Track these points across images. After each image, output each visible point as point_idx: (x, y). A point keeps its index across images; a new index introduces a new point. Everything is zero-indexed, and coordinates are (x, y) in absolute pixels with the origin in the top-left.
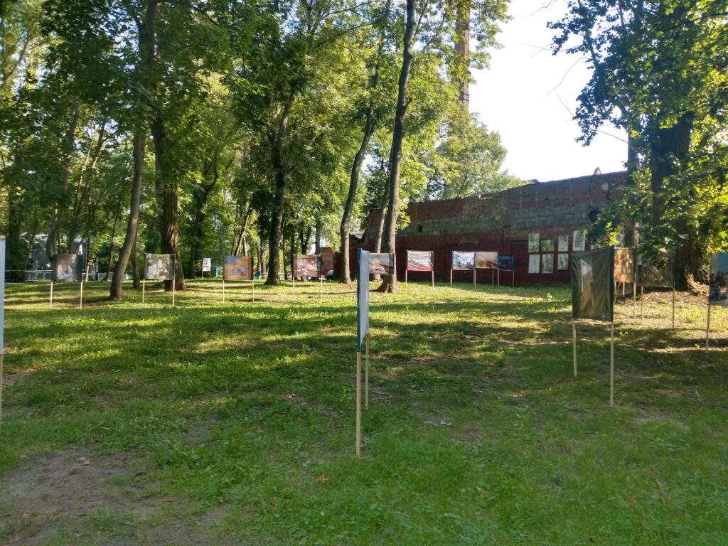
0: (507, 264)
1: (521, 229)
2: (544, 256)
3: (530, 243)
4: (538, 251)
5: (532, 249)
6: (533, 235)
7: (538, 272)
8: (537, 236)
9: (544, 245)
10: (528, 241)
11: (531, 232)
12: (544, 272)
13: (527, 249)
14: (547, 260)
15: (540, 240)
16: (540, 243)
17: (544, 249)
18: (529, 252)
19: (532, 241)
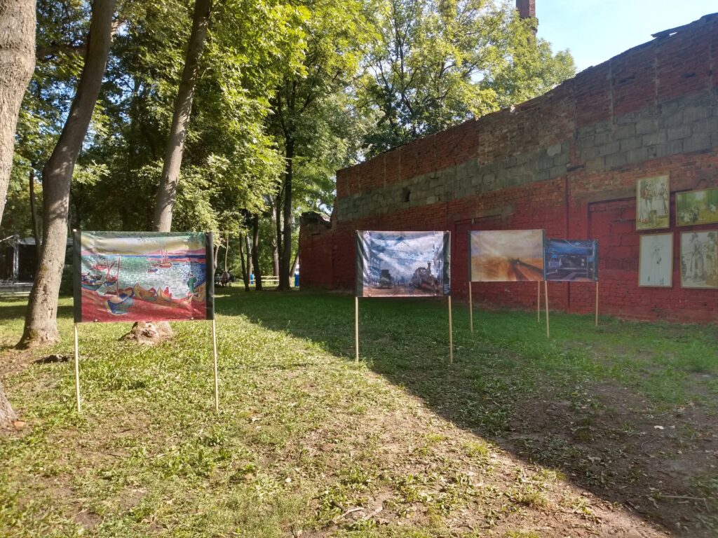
0: (577, 262)
1: (613, 169)
2: (686, 238)
3: (641, 204)
4: (666, 225)
5: (650, 220)
6: (649, 180)
7: (668, 283)
8: (660, 183)
9: (686, 206)
10: (635, 198)
11: (645, 174)
12: (687, 283)
13: (633, 221)
14: (697, 250)
15: (672, 194)
16: (672, 203)
17: (686, 218)
18: (639, 227)
19: (648, 197)
